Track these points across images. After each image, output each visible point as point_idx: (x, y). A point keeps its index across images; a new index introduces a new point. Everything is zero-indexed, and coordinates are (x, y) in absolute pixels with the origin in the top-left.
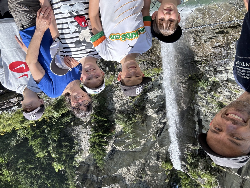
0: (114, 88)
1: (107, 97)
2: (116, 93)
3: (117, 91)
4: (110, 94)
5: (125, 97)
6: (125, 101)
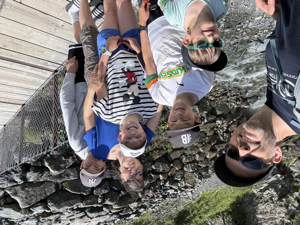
0: (257, 199)
1: (247, 213)
2: (261, 207)
3: (261, 203)
4: (251, 207)
5: (277, 215)
6: (278, 221)
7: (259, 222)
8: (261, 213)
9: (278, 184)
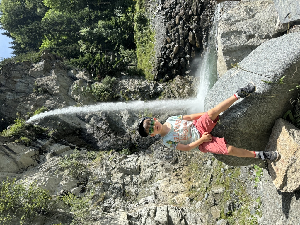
0: (141, 80)
2: (136, 81)
4: (137, 78)
6: (127, 86)
7: (128, 80)
8: (132, 81)
9: (148, 90)
